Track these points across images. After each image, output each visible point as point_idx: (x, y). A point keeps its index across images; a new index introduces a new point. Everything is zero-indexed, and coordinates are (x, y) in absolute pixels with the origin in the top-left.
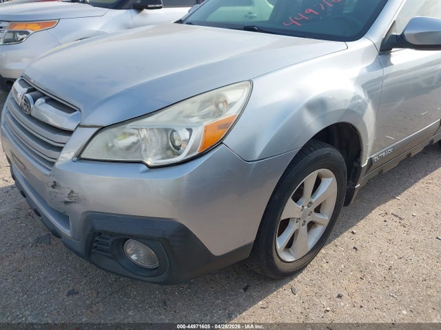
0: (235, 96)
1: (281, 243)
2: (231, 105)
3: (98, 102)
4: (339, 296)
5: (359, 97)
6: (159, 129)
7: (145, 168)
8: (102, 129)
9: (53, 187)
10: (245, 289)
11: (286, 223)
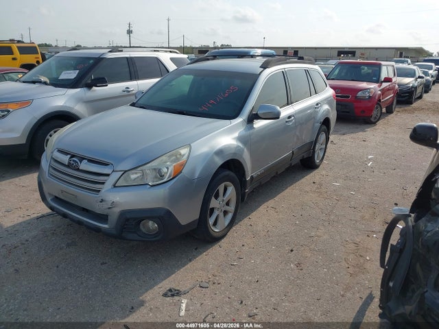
0: (184, 151)
1: (211, 221)
2: (184, 155)
3: (122, 159)
4: (243, 245)
5: (239, 146)
6: (152, 169)
7: (149, 186)
8: (125, 171)
9: (101, 202)
10: (196, 249)
11: (212, 210)
